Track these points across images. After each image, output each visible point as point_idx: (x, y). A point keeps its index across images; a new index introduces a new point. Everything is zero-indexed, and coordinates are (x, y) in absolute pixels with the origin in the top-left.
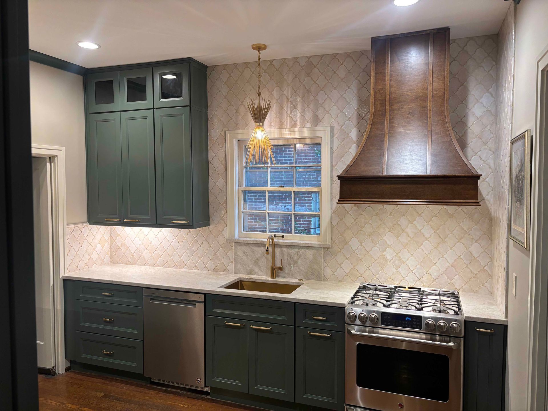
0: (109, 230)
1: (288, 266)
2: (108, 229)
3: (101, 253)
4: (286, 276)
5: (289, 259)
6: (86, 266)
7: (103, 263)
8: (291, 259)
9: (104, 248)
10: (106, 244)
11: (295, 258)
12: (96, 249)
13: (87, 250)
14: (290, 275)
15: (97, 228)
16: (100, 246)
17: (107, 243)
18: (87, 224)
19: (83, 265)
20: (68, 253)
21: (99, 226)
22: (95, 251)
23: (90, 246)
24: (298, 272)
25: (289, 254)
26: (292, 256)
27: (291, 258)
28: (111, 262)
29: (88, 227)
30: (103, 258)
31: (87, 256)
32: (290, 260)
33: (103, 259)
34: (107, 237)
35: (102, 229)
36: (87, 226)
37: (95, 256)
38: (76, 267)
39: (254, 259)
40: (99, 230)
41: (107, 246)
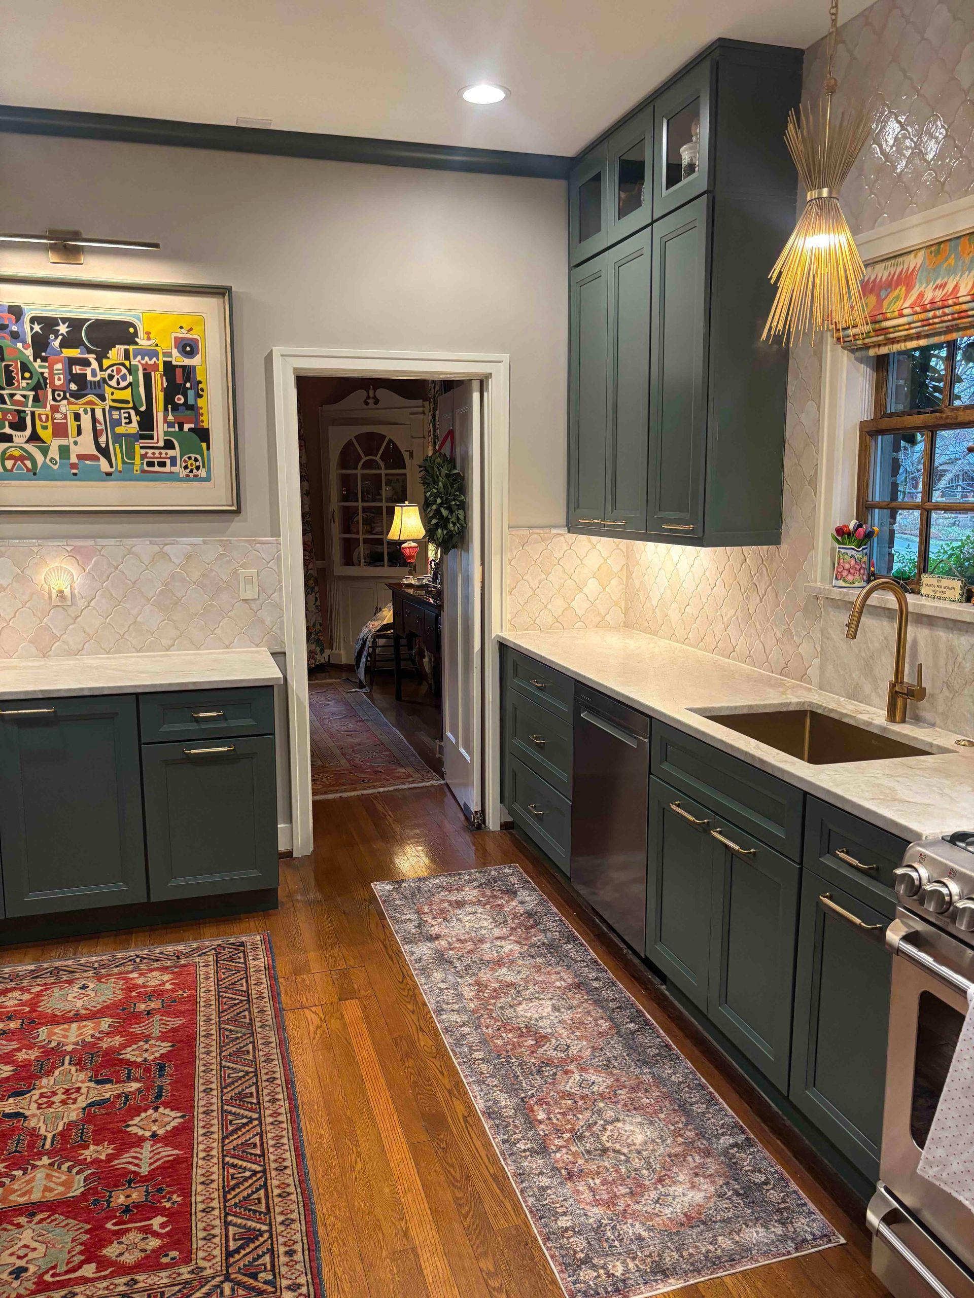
0: (625, 550)
1: (946, 691)
2: (620, 547)
3: (597, 601)
4: (938, 722)
5: (951, 669)
6: (558, 624)
7: (602, 625)
8: (956, 669)
9: (607, 589)
10: (614, 582)
11: (968, 665)
12: (585, 590)
13: (560, 589)
14: (949, 721)
15: (590, 541)
16: (597, 583)
17: (616, 578)
18: (564, 531)
19: (550, 620)
20: (513, 589)
21: (594, 539)
22: (581, 594)
23: (569, 581)
24: (970, 714)
25: (952, 652)
26: (960, 659)
27: (957, 664)
28: (626, 625)
29: (566, 536)
30: (603, 612)
31: (558, 605)
32: (953, 670)
33: (603, 614)
34: (615, 564)
35: (604, 544)
36: (562, 535)
37: (579, 605)
38: (532, 622)
39: (863, 654)
40: (594, 547)
41: (615, 587)
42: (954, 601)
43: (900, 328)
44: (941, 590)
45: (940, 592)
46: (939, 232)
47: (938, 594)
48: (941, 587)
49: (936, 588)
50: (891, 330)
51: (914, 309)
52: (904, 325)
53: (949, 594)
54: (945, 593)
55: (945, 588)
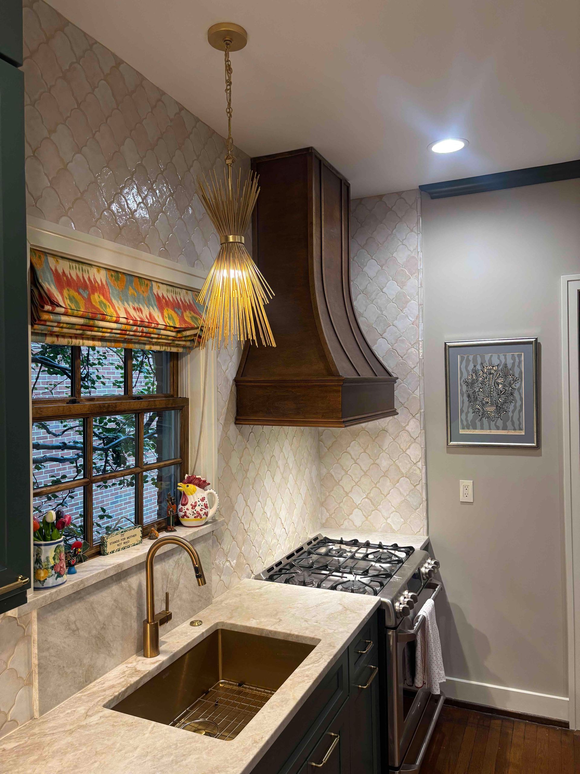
42: (137, 544)
43: (104, 330)
44: (124, 541)
45: (124, 543)
46: (125, 265)
47: (123, 545)
48: (124, 539)
49: (120, 542)
50: (96, 329)
51: (129, 321)
52: (107, 328)
53: (133, 541)
54: (128, 542)
55: (128, 538)
